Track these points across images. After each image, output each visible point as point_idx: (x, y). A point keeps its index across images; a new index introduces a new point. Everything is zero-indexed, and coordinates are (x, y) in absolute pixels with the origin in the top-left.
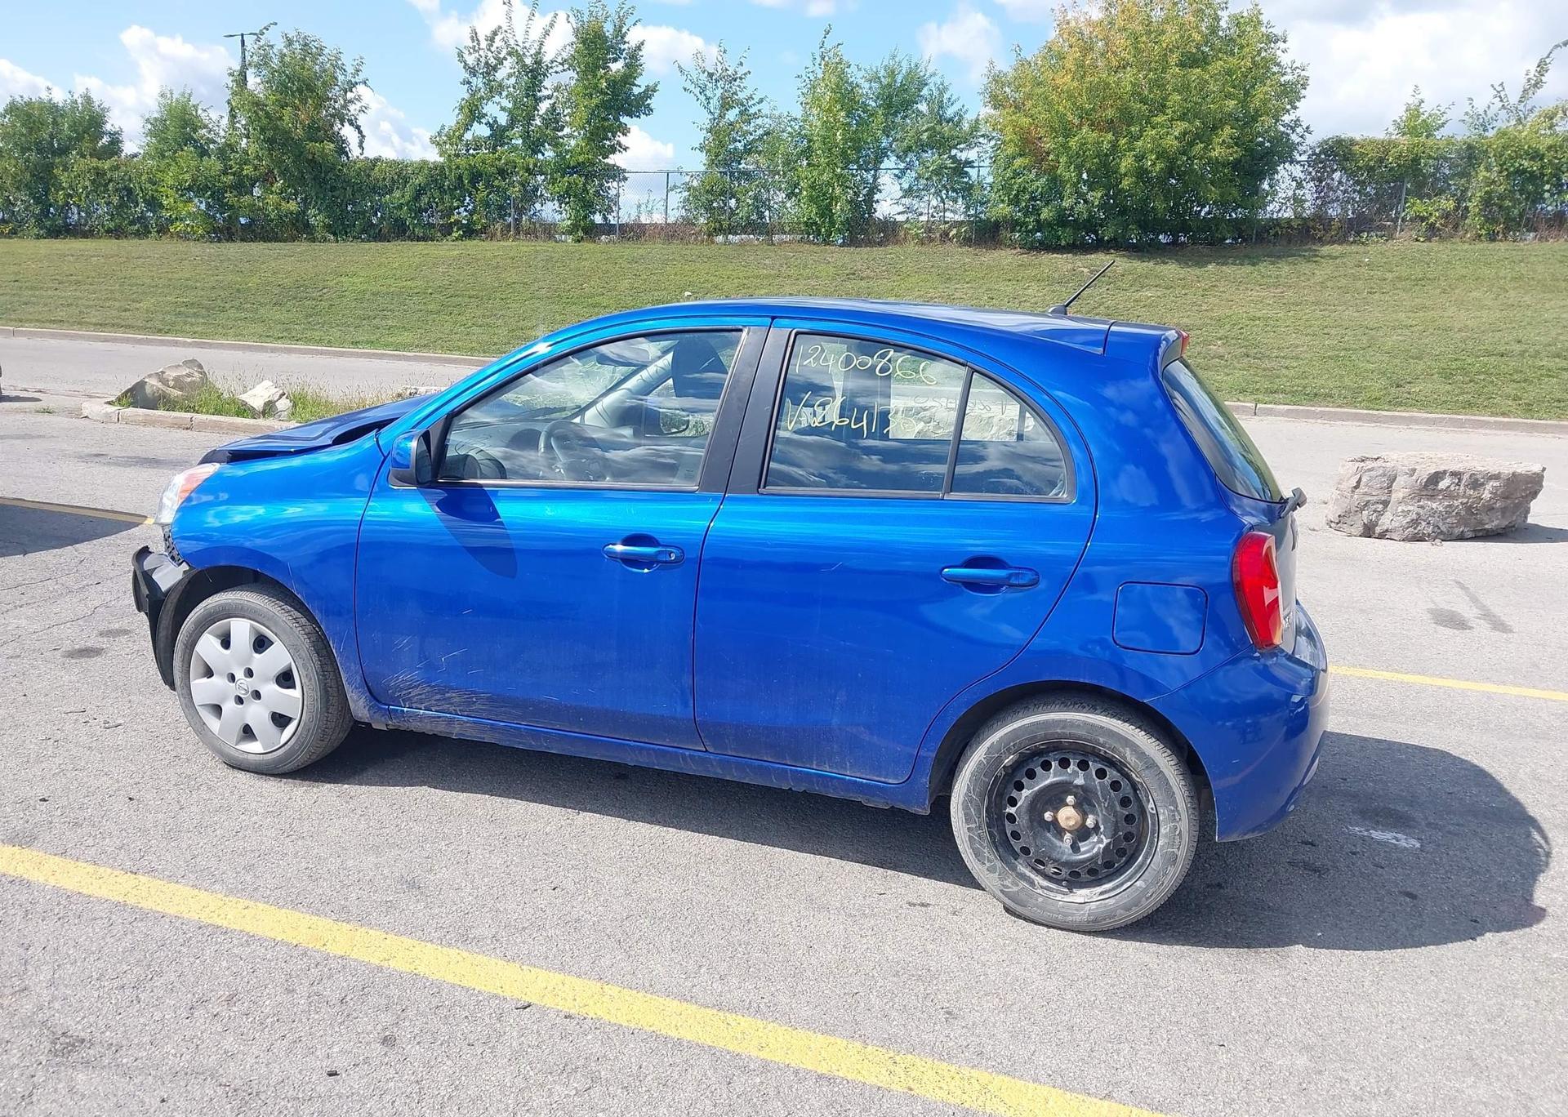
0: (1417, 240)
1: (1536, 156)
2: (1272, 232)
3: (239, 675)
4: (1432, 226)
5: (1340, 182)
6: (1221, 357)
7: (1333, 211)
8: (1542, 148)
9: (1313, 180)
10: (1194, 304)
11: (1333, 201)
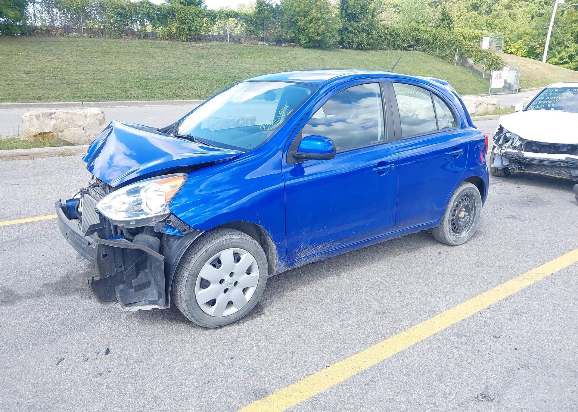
0: (91, 37)
1: (123, 8)
2: (35, 32)
3: (227, 278)
4: (94, 33)
5: (57, 13)
6: (53, 84)
7: (57, 24)
8: (125, 6)
9: (46, 11)
10: (26, 62)
11: (55, 20)
